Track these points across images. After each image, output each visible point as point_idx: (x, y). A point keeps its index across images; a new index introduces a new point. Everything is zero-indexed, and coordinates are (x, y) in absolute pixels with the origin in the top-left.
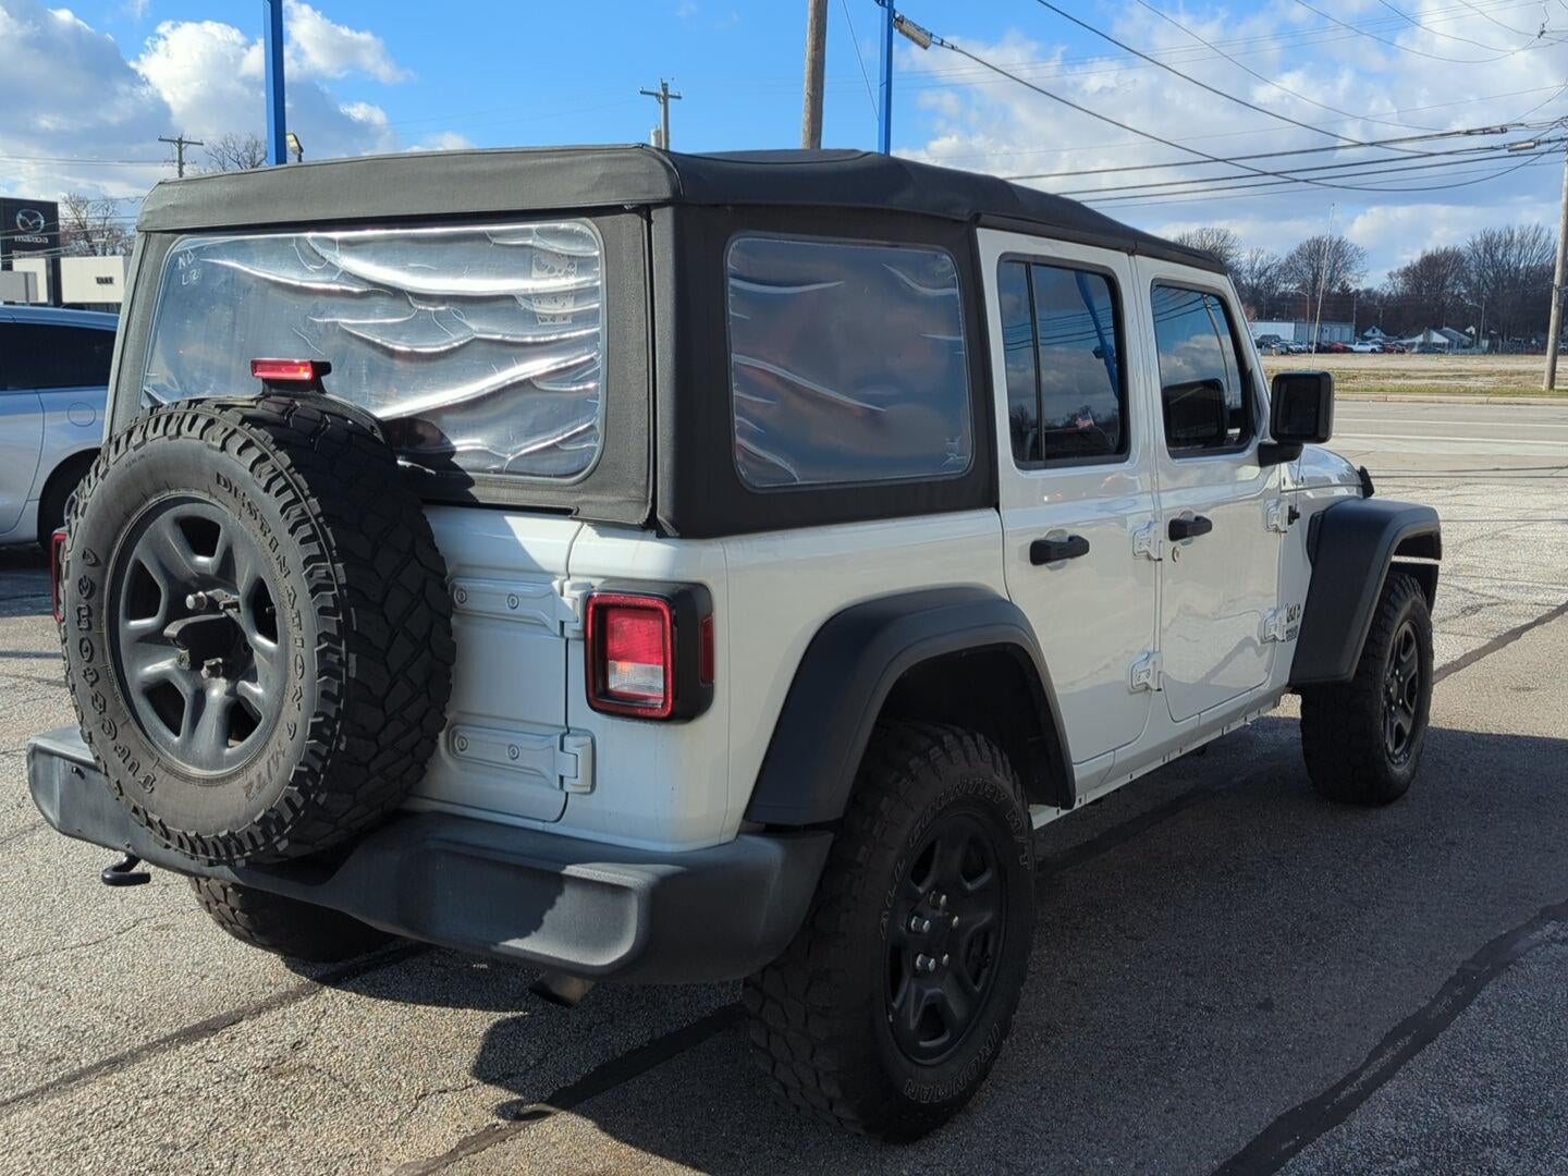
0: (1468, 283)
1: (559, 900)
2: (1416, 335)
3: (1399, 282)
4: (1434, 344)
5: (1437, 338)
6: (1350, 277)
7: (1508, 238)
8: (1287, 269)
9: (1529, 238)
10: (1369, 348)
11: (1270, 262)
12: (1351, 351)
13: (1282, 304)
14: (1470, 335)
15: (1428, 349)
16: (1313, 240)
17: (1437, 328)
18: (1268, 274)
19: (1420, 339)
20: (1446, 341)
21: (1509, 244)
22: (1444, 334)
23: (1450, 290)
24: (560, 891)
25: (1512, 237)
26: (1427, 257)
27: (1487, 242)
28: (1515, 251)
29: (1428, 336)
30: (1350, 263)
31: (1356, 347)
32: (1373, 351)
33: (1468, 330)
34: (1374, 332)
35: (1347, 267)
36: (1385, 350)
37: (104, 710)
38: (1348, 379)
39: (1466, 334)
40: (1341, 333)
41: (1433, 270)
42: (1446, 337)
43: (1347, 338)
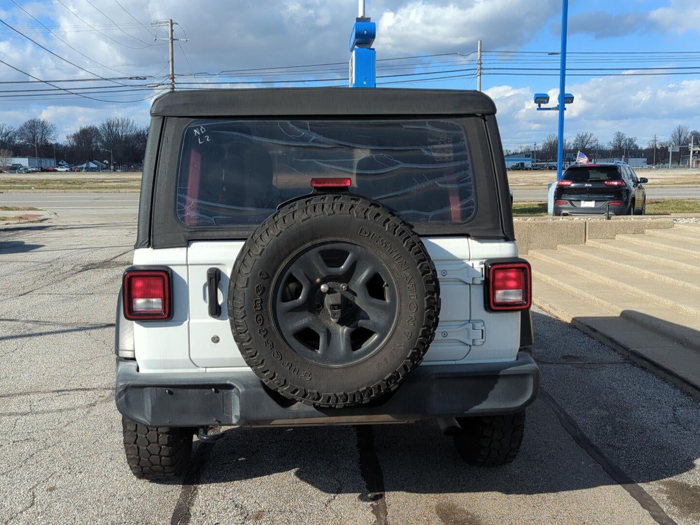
0: (102, 142)
1: (496, 386)
2: (83, 164)
3: (72, 140)
4: (91, 168)
5: (92, 165)
6: (50, 137)
7: (117, 122)
8: (21, 133)
9: (125, 123)
10: (65, 169)
11: (10, 130)
12: (56, 171)
13: (20, 149)
14: (105, 163)
15: (89, 170)
16: (31, 120)
17: (92, 161)
18: (9, 135)
19: (85, 165)
20: (96, 166)
21: (117, 125)
22: (95, 163)
23: (95, 144)
24: (496, 382)
25: (118, 122)
26: (83, 130)
27: (108, 124)
28: (120, 128)
29: (88, 164)
30: (50, 131)
31: (59, 169)
32: (67, 171)
33: (104, 162)
34: (62, 162)
35: (48, 132)
36: (71, 170)
37: (273, 347)
38: (82, 183)
39: (104, 163)
40: (50, 163)
41: (86, 136)
42: (97, 165)
43: (53, 165)
